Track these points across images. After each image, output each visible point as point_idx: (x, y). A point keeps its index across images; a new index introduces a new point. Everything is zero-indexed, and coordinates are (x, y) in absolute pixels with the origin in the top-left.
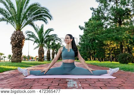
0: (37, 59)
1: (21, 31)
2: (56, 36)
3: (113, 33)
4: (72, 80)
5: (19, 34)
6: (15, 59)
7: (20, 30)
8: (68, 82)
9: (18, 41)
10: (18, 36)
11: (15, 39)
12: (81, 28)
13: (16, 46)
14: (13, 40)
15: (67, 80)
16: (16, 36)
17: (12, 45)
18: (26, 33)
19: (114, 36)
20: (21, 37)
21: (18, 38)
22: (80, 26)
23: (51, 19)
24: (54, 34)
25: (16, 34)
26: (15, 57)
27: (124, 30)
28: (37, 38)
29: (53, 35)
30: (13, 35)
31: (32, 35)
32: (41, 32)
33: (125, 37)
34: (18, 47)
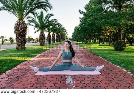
0: (38, 40)
1: (24, 20)
2: (56, 21)
3: (112, 19)
4: (69, 77)
5: (22, 24)
6: (20, 47)
7: (22, 20)
8: (67, 78)
9: (21, 30)
10: (21, 26)
11: (18, 29)
12: (81, 12)
13: (19, 35)
14: (16, 29)
15: (66, 76)
16: (20, 26)
17: (16, 34)
18: (27, 19)
19: (112, 22)
20: (24, 27)
21: (21, 28)
22: (79, 10)
23: (51, 9)
24: (54, 19)
25: (20, 23)
26: (20, 45)
27: (122, 16)
28: (37, 23)
29: (53, 21)
30: (16, 24)
31: (32, 20)
32: (41, 17)
33: (123, 24)
34: (22, 36)
